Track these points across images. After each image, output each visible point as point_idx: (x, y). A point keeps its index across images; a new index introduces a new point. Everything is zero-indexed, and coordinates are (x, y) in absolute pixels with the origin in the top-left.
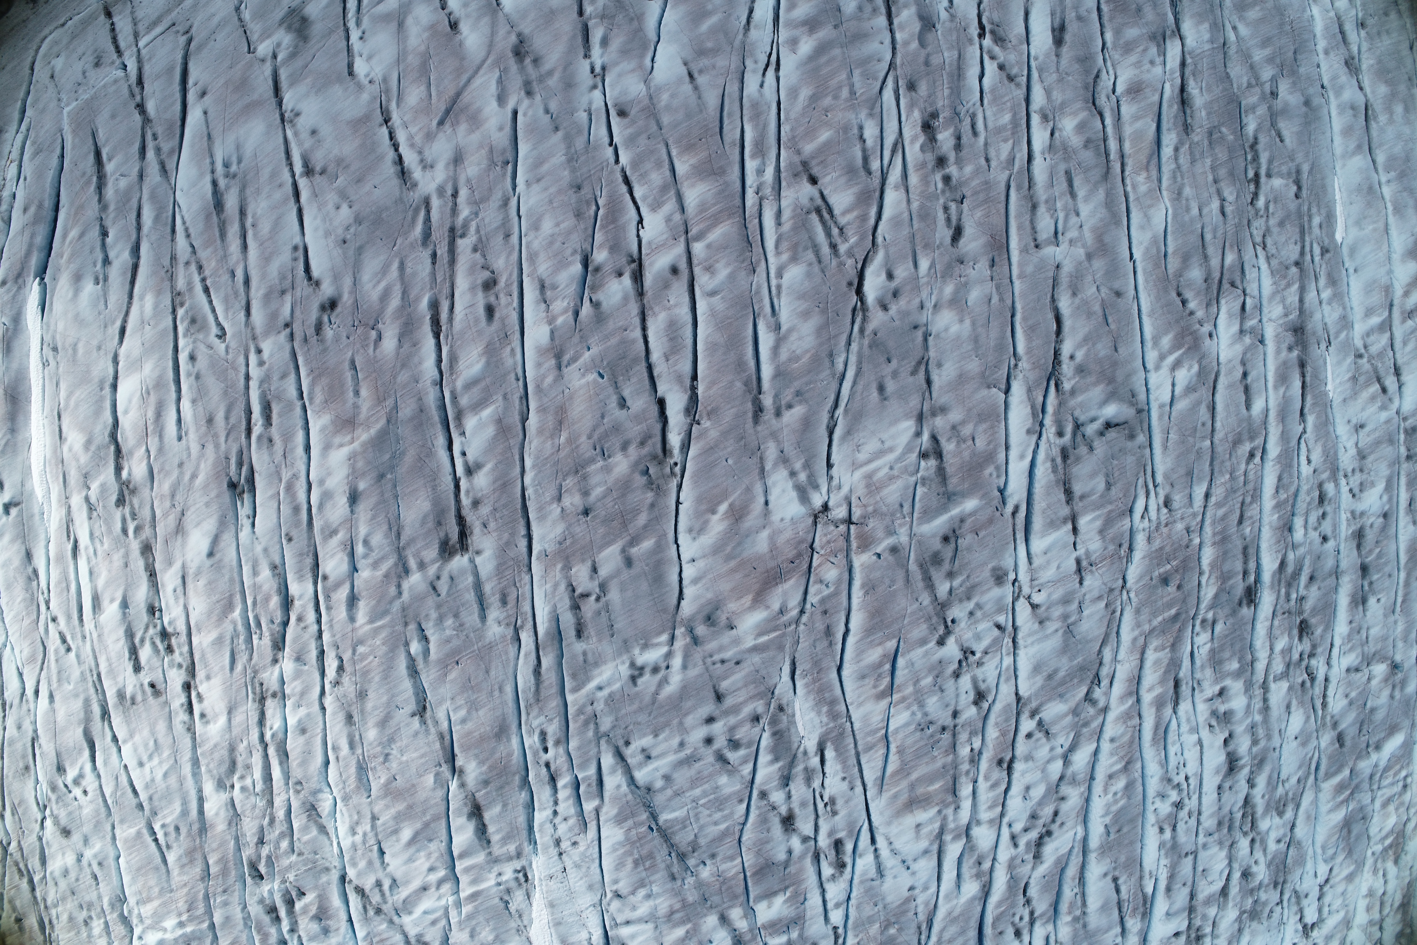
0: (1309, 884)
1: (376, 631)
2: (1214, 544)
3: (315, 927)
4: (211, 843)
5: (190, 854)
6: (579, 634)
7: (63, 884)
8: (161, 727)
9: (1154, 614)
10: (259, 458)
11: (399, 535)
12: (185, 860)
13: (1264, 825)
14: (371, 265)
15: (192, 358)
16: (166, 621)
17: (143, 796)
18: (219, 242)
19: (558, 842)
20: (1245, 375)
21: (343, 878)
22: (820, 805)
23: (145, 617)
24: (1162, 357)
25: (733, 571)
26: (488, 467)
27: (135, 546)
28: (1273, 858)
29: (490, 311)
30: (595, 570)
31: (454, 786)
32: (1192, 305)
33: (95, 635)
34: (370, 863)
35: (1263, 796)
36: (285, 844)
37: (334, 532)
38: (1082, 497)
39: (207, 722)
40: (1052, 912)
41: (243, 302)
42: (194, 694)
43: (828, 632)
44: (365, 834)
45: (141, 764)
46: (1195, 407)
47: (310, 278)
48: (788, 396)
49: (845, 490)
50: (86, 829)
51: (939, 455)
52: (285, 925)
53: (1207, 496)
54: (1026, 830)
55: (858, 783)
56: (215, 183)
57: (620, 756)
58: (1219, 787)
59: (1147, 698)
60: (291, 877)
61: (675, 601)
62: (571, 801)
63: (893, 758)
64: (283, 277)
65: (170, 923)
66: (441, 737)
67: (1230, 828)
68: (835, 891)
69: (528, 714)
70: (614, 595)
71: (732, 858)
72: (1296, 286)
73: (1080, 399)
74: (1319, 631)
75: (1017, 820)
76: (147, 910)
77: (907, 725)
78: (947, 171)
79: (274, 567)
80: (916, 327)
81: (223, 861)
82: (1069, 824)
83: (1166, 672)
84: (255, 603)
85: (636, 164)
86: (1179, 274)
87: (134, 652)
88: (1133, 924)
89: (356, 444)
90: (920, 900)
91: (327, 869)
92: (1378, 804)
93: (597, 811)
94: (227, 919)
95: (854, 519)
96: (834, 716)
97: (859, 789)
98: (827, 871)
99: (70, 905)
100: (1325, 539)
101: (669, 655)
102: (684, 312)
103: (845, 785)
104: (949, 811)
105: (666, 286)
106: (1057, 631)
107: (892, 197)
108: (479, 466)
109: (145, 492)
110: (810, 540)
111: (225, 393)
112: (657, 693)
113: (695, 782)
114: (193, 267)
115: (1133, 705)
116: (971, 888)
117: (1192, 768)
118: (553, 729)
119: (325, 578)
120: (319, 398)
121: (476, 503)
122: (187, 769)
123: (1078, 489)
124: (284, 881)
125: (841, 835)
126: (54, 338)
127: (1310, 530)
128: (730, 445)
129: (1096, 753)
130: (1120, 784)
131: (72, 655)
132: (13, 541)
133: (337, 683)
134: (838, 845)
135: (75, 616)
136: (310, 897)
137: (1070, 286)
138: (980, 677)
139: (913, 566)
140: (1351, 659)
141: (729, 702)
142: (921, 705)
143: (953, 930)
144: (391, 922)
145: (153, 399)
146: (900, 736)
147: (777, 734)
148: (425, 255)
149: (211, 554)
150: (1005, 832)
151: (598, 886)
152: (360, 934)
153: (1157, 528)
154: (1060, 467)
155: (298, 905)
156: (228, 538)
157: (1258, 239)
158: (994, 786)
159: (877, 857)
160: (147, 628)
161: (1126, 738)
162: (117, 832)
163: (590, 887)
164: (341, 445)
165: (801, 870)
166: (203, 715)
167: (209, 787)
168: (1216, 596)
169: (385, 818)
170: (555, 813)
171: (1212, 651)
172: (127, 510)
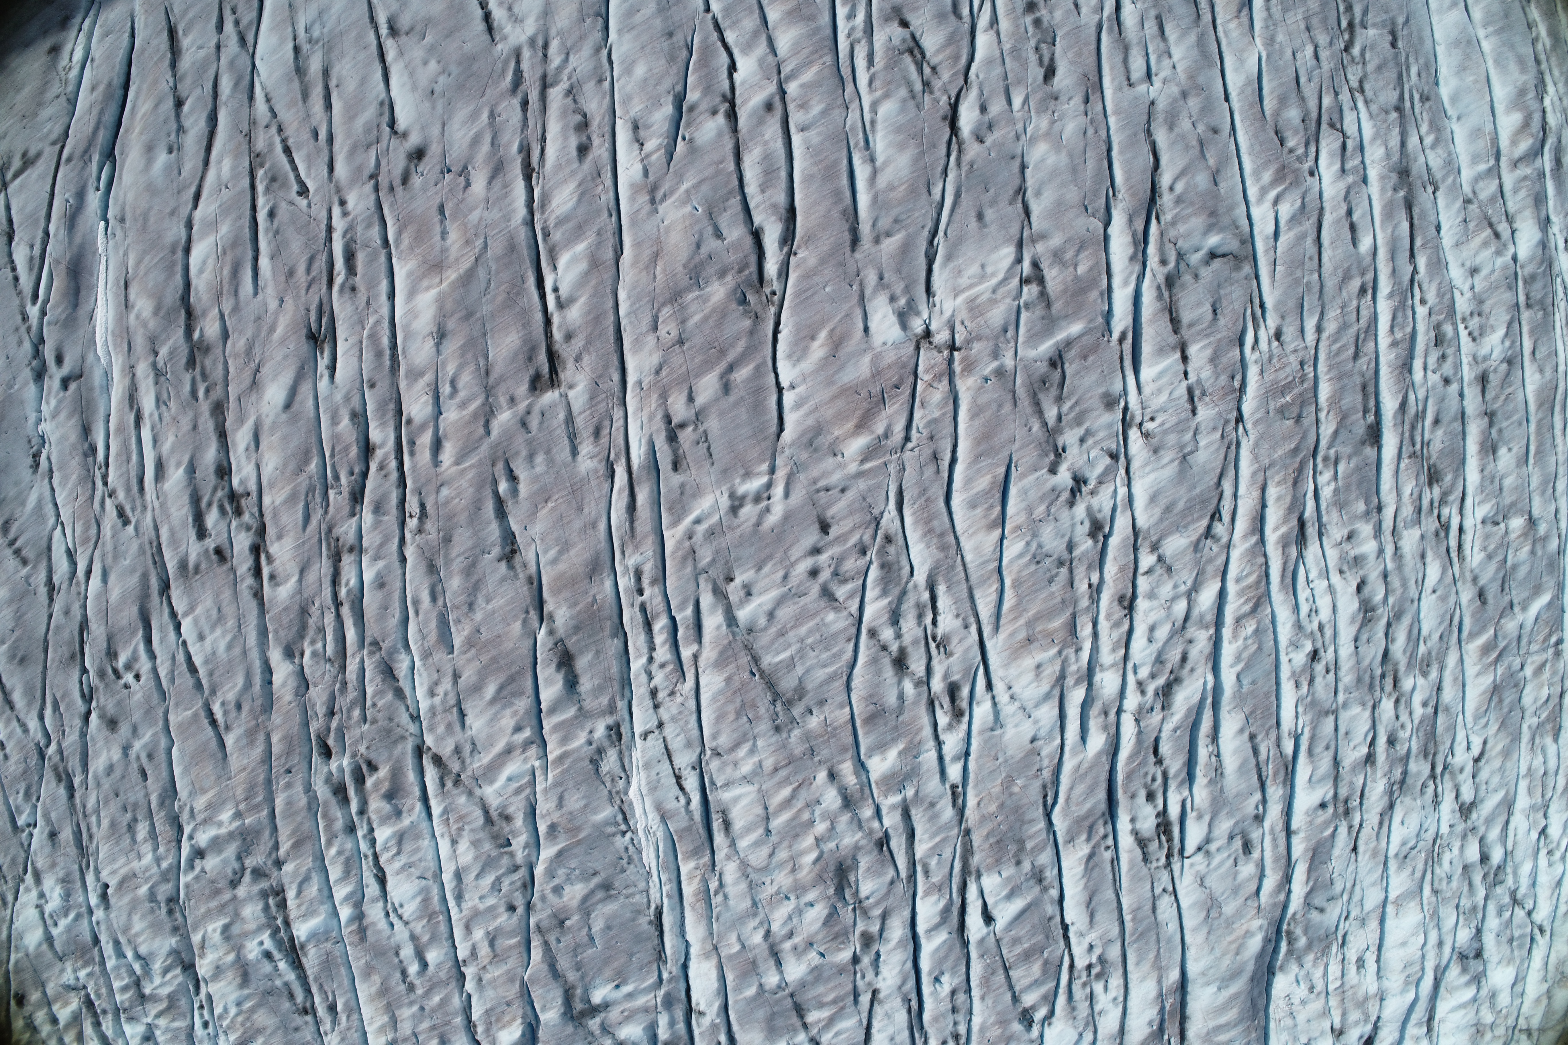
0: (1461, 758)
1: (462, 472)
2: (1330, 379)
3: (386, 807)
4: (277, 718)
5: (251, 735)
6: (676, 466)
7: (106, 784)
8: (227, 594)
9: (1273, 448)
10: (341, 307)
11: (487, 374)
12: (244, 741)
13: (1407, 684)
14: (461, 114)
15: (272, 214)
16: (235, 482)
17: (202, 672)
18: (300, 103)
19: (654, 693)
20: (1349, 213)
21: (419, 751)
22: (933, 645)
23: (212, 479)
24: (1263, 191)
25: (835, 397)
26: (582, 300)
27: (205, 407)
28: (1421, 722)
29: (583, 150)
30: (691, 399)
31: (542, 635)
32: (1291, 143)
33: (157, 504)
34: (449, 727)
35: (1405, 652)
36: (356, 713)
37: (419, 374)
38: (1190, 325)
39: (277, 585)
40: (1184, 774)
41: (326, 159)
42: (263, 557)
43: (935, 457)
44: (446, 694)
45: (201, 637)
46: (1301, 238)
47: (396, 133)
48: (885, 223)
49: (947, 314)
50: (136, 717)
51: (1041, 281)
52: (354, 806)
53: (1319, 329)
54: (1153, 676)
55: (972, 620)
56: (296, 49)
57: (719, 593)
58: (1356, 639)
59: (1272, 537)
60: (362, 749)
61: (774, 429)
62: (667, 646)
63: (1009, 594)
64: (367, 131)
65: (226, 815)
66: (530, 581)
67: (1371, 687)
68: (952, 742)
69: (623, 553)
70: (713, 424)
71: (842, 706)
72: (1397, 130)
73: (1182, 228)
74: (1448, 478)
75: (1143, 664)
76: (200, 803)
77: (1021, 555)
78: (1038, 14)
79: (354, 415)
80: (1013, 158)
81: (288, 739)
82: (1199, 671)
83: (1290, 509)
84: (332, 456)
85: (727, 10)
86: (1277, 113)
87: (199, 519)
88: (1275, 792)
89: (445, 285)
90: (1044, 753)
91: (403, 738)
92: (1528, 671)
93: (696, 657)
94: (289, 803)
95: (958, 343)
96: (944, 548)
97: (973, 629)
98: (943, 719)
99: (114, 806)
100: (1447, 381)
101: (769, 485)
102: (778, 145)
103: (958, 623)
104: (1070, 651)
105: (761, 122)
106: (1173, 461)
107: (983, 40)
108: (571, 300)
109: (218, 351)
110: (912, 365)
111: (307, 246)
112: (758, 524)
113: (799, 619)
114: (274, 130)
115: (1256, 544)
116: (1097, 741)
117: (1325, 614)
118: (648, 570)
119: (409, 422)
120: (406, 241)
121: (568, 337)
122: (252, 638)
123: (1186, 317)
124: (354, 756)
125: (956, 677)
126: (123, 210)
127: (1429, 373)
128: (828, 272)
129: (1222, 594)
130: (1250, 627)
131: (130, 529)
132: (70, 416)
133: (420, 531)
134: (953, 690)
135: (135, 488)
136: (383, 772)
137: (1166, 120)
138: (1096, 507)
139: (1021, 392)
140: (1483, 511)
141: (834, 531)
142: (1035, 535)
143: (1080, 789)
144: (470, 793)
145: (229, 258)
146: (1015, 568)
147: (884, 566)
148: (516, 102)
149: (288, 406)
150: (1131, 679)
151: (697, 743)
152: (436, 810)
153: (1270, 360)
154: (1166, 294)
155: (369, 782)
156: (305, 388)
157: (1354, 84)
158: (1117, 625)
159: (995, 704)
160: (215, 489)
161: (1252, 579)
162: (171, 717)
163: (689, 745)
164: (428, 288)
165: (916, 718)
166: (272, 577)
167: (275, 655)
168: (1336, 433)
169: (468, 675)
170: (651, 659)
171: (1336, 491)
172: (198, 370)
